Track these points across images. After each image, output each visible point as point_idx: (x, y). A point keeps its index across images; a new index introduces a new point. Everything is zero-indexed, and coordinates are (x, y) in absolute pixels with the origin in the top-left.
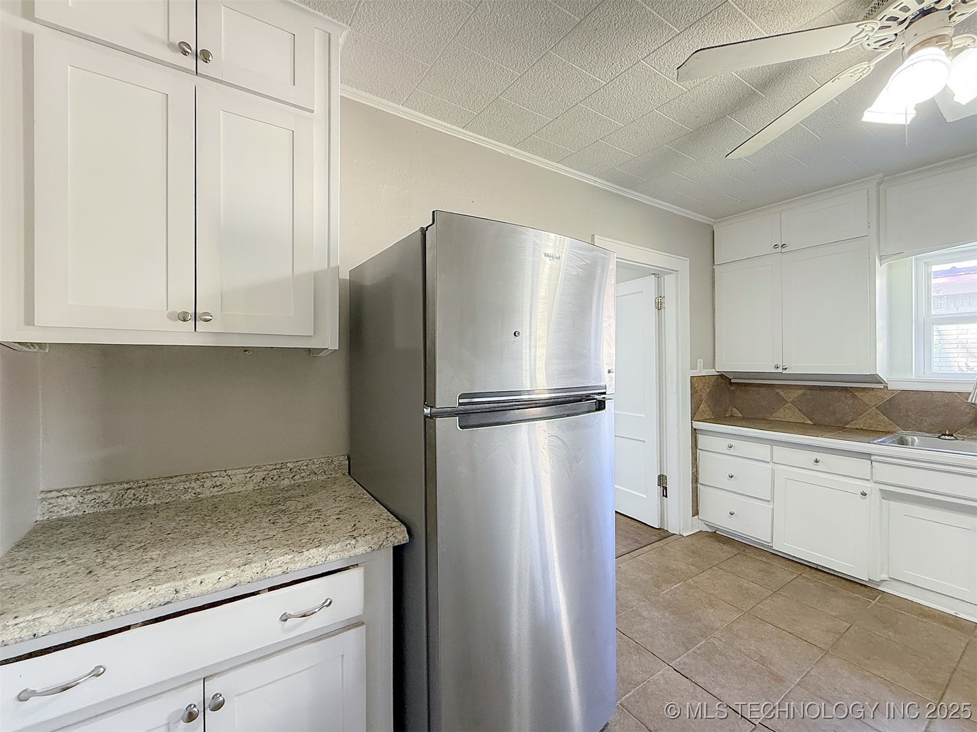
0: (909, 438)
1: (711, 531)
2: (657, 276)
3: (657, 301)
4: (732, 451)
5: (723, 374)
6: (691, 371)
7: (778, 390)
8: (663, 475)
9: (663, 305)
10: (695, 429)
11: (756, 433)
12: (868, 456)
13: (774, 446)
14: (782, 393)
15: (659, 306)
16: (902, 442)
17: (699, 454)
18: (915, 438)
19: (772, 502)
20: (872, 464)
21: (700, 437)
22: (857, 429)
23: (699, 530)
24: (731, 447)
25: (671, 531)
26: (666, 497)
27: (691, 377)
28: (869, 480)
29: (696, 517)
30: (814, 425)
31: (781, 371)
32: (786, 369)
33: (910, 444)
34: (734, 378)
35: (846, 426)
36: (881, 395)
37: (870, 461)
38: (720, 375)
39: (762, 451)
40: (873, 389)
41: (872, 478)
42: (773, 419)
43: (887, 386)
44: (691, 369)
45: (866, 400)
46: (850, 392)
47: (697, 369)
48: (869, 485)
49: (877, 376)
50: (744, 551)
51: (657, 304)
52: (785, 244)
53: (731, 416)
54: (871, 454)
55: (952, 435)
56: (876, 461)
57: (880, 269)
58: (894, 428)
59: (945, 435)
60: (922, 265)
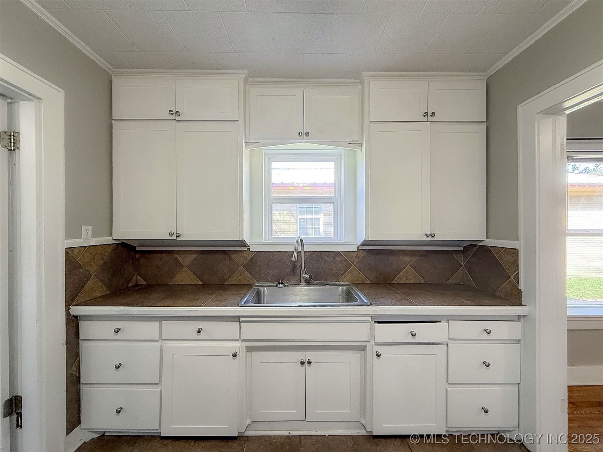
1: (98, 436)
4: (121, 336)
5: (124, 241)
6: (67, 241)
7: (177, 256)
8: (17, 397)
9: (16, 145)
10: (73, 317)
11: (144, 311)
12: (237, 319)
13: (162, 322)
14: (179, 258)
15: (12, 145)
16: (258, 299)
17: (82, 347)
19: (159, 384)
20: (240, 324)
22: (232, 285)
23: (82, 443)
24: (118, 331)
26: (21, 426)
27: (66, 248)
28: (238, 340)
30: (204, 285)
31: (176, 238)
32: (179, 236)
33: (262, 303)
34: (138, 246)
35: (225, 284)
36: (246, 255)
37: (239, 322)
38: (119, 244)
39: (150, 329)
40: (241, 251)
41: (240, 338)
43: (249, 249)
45: (237, 260)
46: (228, 254)
47: (78, 238)
48: (238, 344)
49: (244, 241)
52: (178, 112)
53: (135, 286)
54: (239, 317)
55: (283, 283)
56: (243, 322)
57: (246, 153)
58: (254, 281)
59: (279, 283)
60: (267, 160)
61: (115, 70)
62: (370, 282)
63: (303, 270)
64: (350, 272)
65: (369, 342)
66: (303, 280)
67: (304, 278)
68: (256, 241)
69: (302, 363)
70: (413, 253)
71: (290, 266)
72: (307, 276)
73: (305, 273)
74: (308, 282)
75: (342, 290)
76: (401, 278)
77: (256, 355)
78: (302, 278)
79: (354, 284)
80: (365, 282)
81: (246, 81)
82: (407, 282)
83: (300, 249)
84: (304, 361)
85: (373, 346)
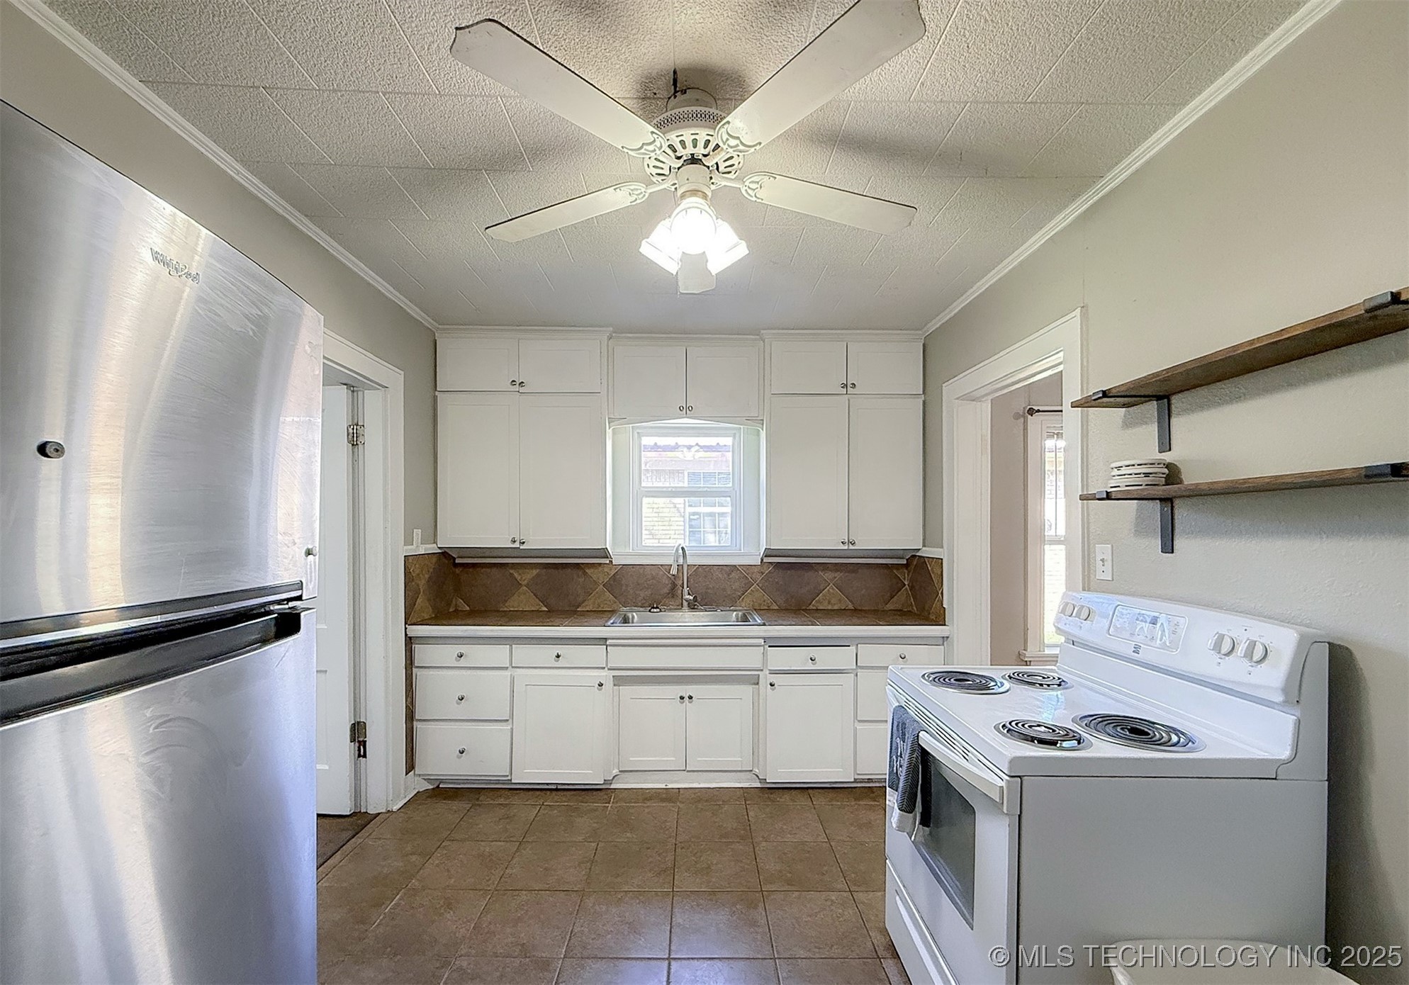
0: (630, 615)
1: (432, 787)
2: (352, 388)
3: (351, 431)
4: (462, 662)
5: (446, 550)
6: (405, 547)
7: (511, 571)
8: (359, 723)
9: (361, 439)
10: (410, 638)
11: (492, 631)
12: (603, 641)
13: (513, 646)
14: (516, 575)
15: (355, 440)
16: (626, 621)
17: (416, 675)
18: (634, 614)
19: (511, 721)
21: (417, 648)
22: (588, 611)
23: (415, 793)
24: (462, 656)
25: (372, 811)
26: (365, 756)
27: (405, 556)
28: (604, 668)
29: (412, 773)
30: (549, 611)
31: (518, 546)
32: (524, 543)
33: (631, 621)
34: (459, 557)
35: (579, 609)
36: (607, 570)
37: (605, 647)
38: (442, 553)
39: (499, 654)
40: (600, 564)
41: (607, 665)
42: (505, 609)
43: (612, 561)
44: (405, 545)
45: (595, 577)
46: (581, 568)
47: (413, 545)
48: (604, 673)
49: (605, 550)
50: (478, 799)
51: (350, 437)
52: (522, 382)
53: (456, 611)
54: (606, 639)
55: (657, 608)
56: (610, 645)
57: (609, 432)
58: (618, 606)
59: (653, 608)
60: (636, 435)
61: (440, 326)
62: (778, 608)
63: (686, 590)
64: (751, 594)
65: (762, 670)
66: (685, 604)
67: (687, 601)
68: (620, 550)
69: (682, 698)
70: (837, 567)
71: (668, 585)
72: (691, 598)
73: (689, 594)
74: (692, 607)
75: (737, 615)
76: (821, 602)
77: (625, 690)
78: (684, 601)
79: (755, 610)
80: (771, 608)
81: (610, 338)
82: (830, 608)
83: (681, 561)
84: (684, 696)
85: (766, 675)
